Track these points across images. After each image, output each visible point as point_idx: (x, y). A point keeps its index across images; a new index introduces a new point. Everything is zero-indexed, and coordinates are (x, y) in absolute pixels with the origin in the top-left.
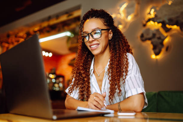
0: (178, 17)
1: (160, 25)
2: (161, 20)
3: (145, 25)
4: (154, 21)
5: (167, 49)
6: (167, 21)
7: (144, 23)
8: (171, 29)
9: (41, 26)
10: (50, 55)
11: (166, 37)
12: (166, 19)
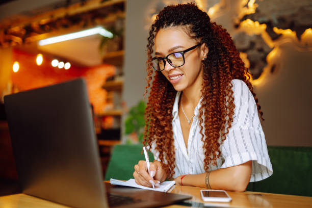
0: (294, 15)
1: (264, 27)
2: (266, 19)
3: (237, 26)
4: (254, 21)
5: (273, 70)
6: (276, 21)
7: (237, 21)
8: (281, 35)
9: (52, 16)
10: (68, 66)
11: (272, 49)
12: (274, 18)
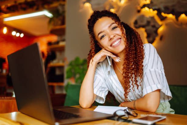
0: (174, 6)
1: (156, 12)
2: (157, 7)
3: (139, 11)
4: (149, 8)
5: (161, 38)
6: (163, 9)
7: (139, 8)
8: (166, 17)
11: (161, 26)
12: (162, 7)
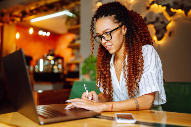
3: (148, 8)
5: (170, 34)
6: (172, 5)
7: (148, 5)
9: (37, 5)
10: (48, 34)
11: (170, 21)
12: (171, 2)
